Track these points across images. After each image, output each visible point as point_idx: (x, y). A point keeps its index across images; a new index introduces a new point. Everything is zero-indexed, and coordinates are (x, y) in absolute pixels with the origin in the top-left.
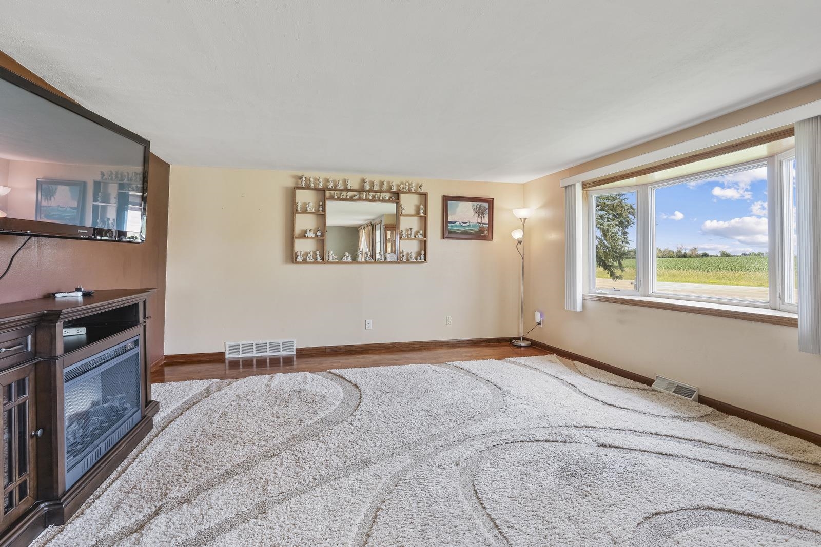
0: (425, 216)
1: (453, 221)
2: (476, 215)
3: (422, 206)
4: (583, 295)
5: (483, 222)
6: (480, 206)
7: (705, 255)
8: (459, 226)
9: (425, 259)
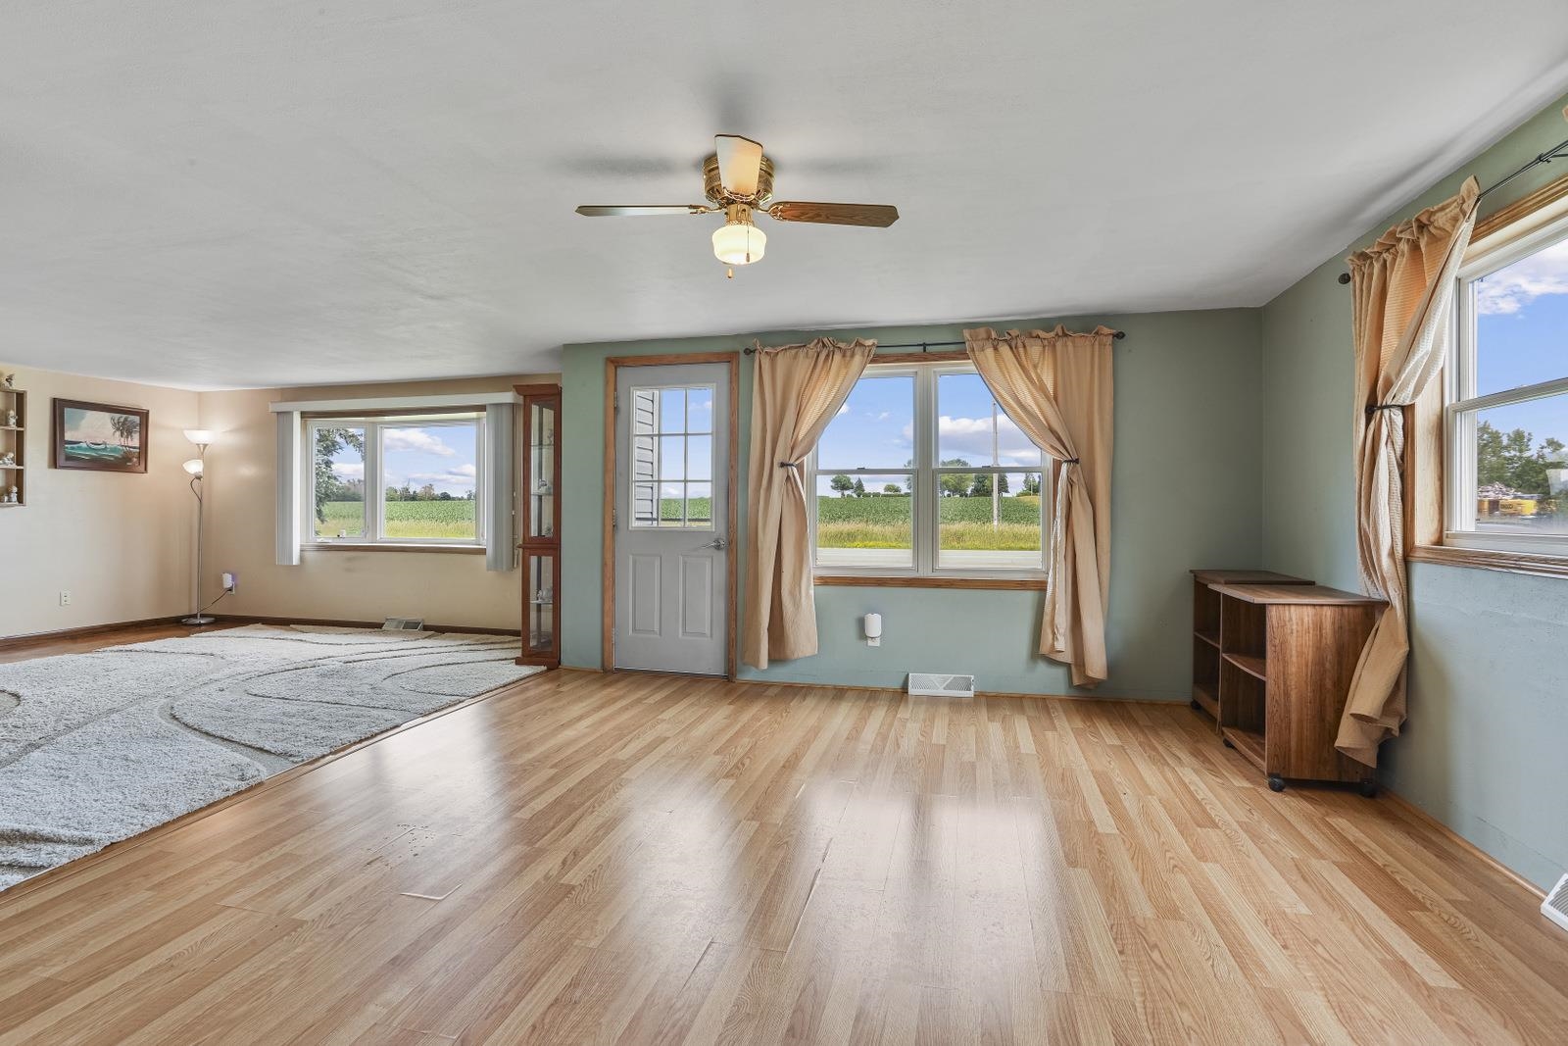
0: (20, 429)
1: (73, 440)
2: (118, 433)
3: (12, 413)
4: (301, 546)
5: (130, 445)
6: (126, 419)
7: (446, 497)
8: (85, 449)
9: (20, 500)
